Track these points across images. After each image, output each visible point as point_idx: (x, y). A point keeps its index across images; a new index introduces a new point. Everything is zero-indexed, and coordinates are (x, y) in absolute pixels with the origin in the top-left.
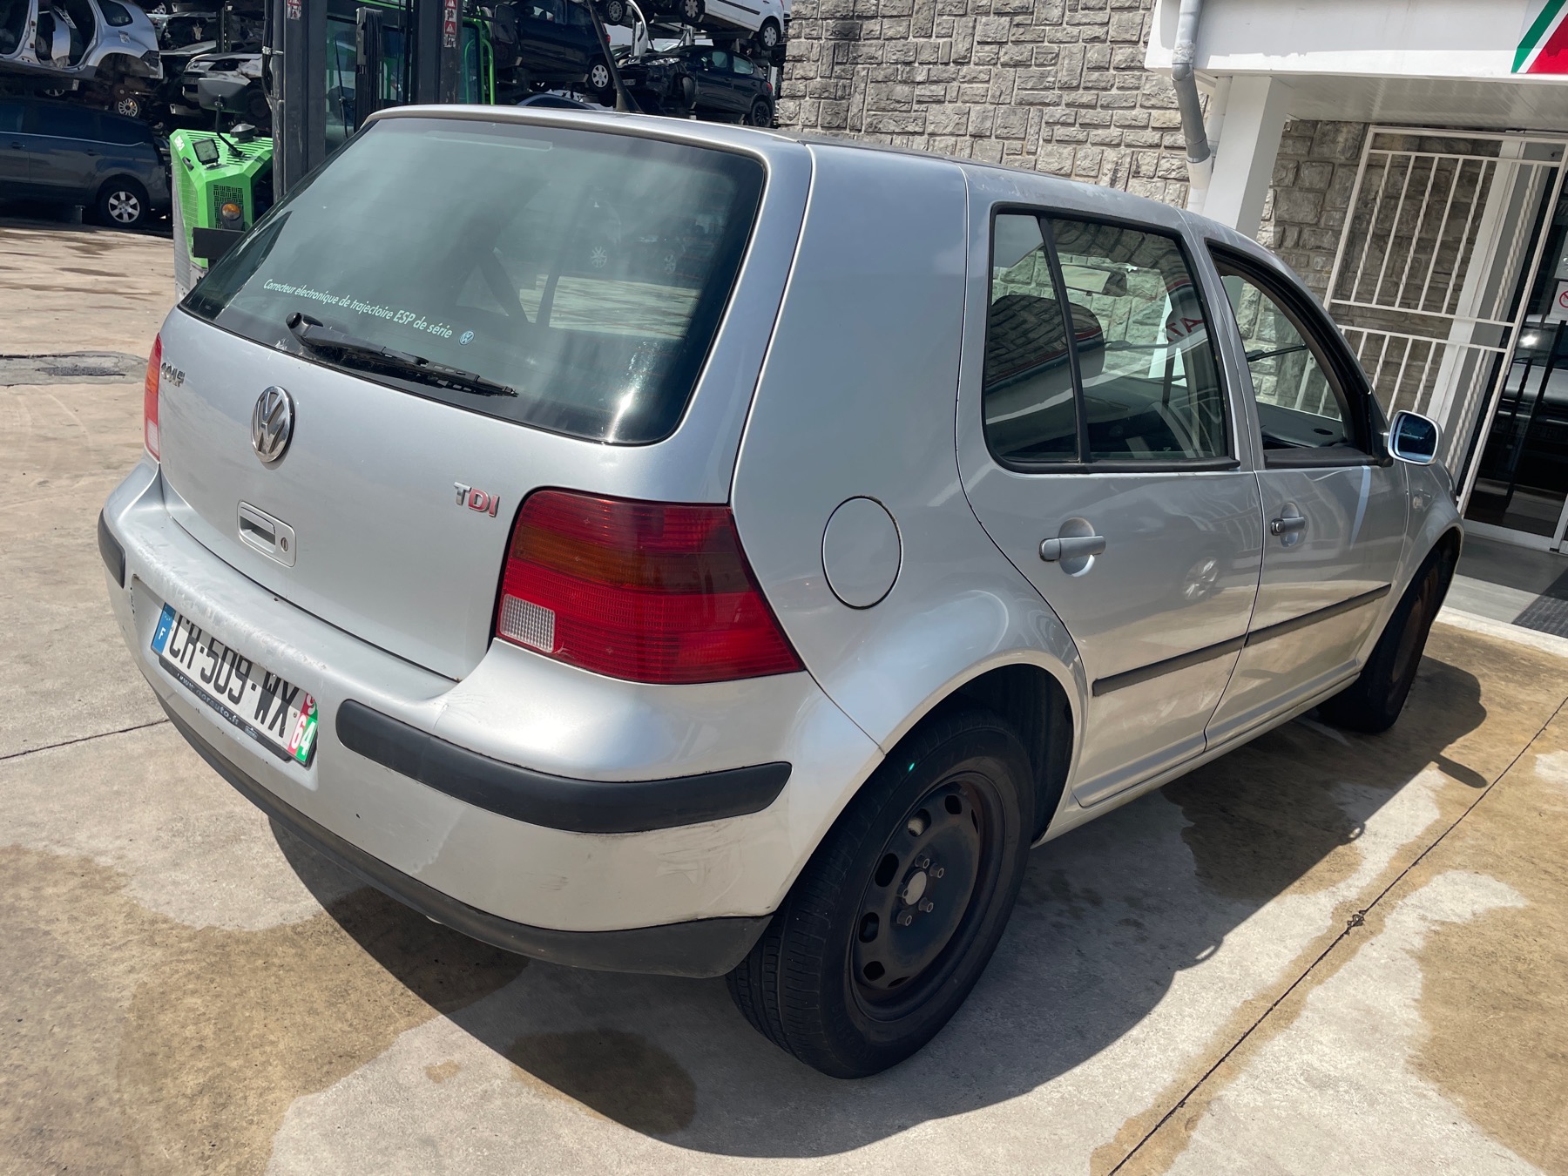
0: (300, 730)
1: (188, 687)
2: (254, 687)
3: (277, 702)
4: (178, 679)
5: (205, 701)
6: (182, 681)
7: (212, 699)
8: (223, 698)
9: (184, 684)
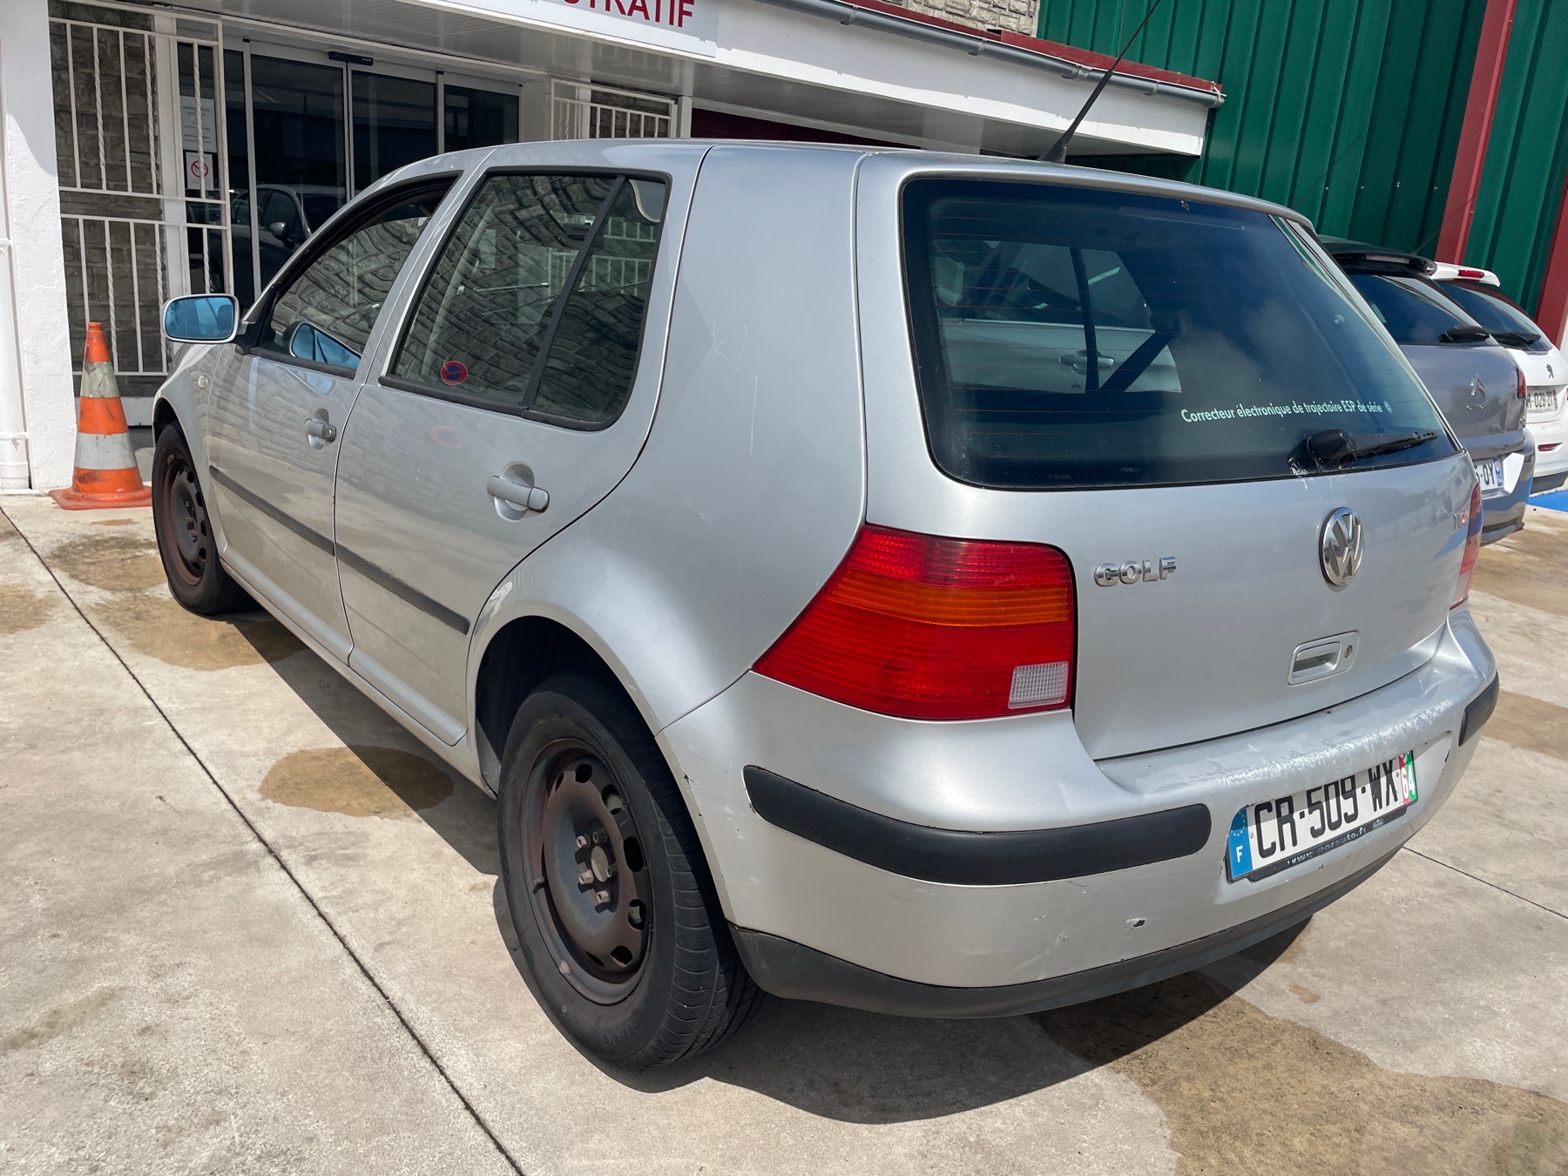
0: (1405, 781)
1: (1307, 859)
2: (1364, 790)
3: (1383, 780)
4: (1292, 865)
5: (1331, 849)
6: (1297, 863)
7: (1324, 844)
8: (1345, 827)
9: (1302, 861)
